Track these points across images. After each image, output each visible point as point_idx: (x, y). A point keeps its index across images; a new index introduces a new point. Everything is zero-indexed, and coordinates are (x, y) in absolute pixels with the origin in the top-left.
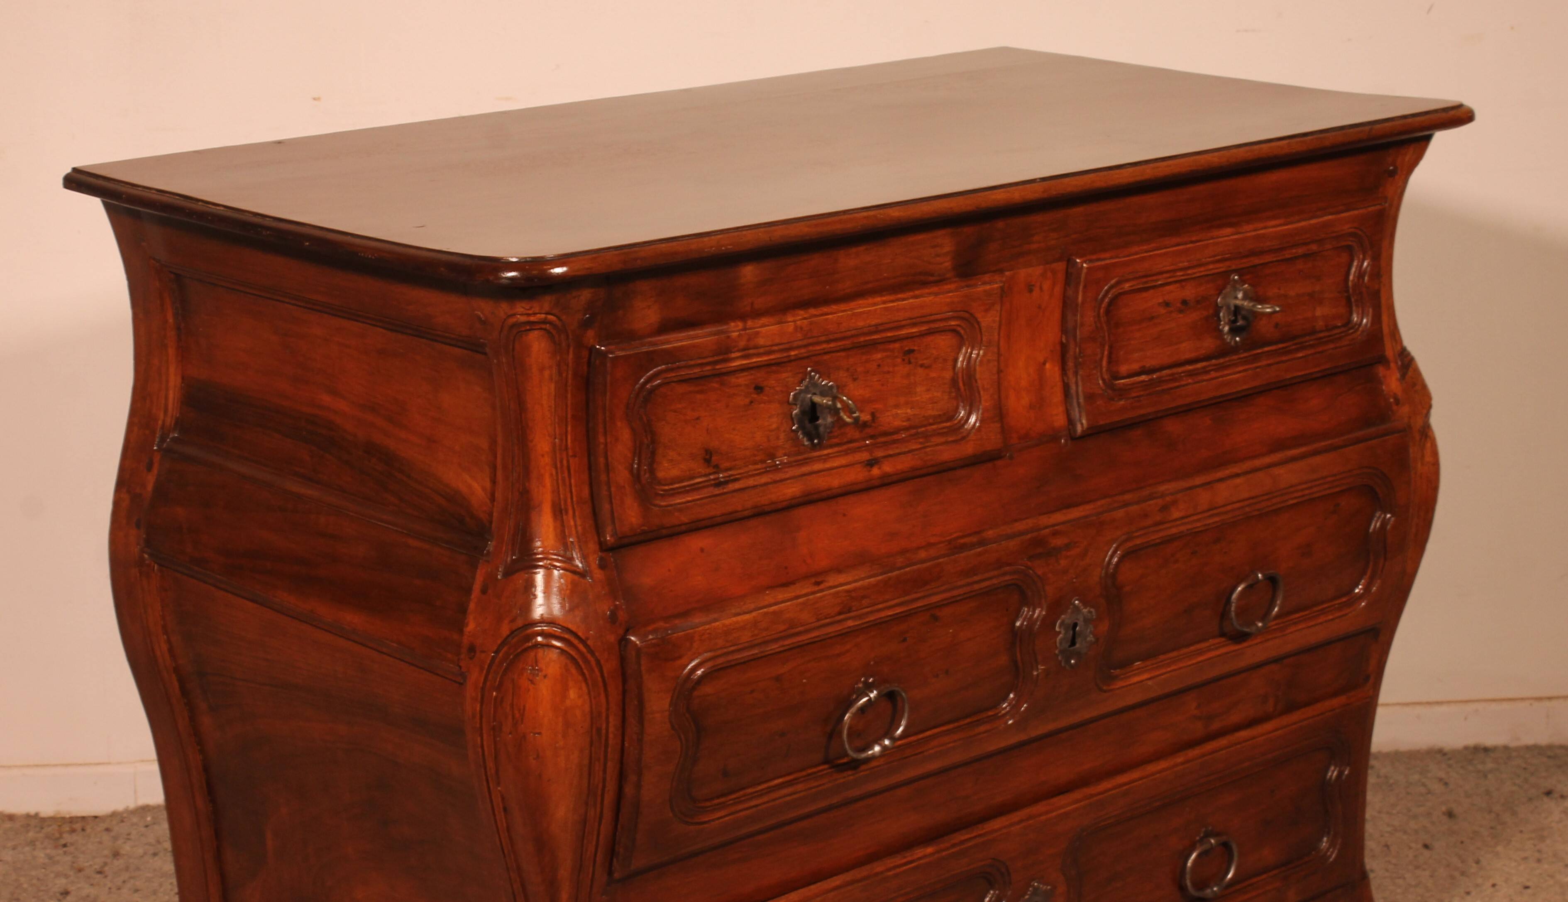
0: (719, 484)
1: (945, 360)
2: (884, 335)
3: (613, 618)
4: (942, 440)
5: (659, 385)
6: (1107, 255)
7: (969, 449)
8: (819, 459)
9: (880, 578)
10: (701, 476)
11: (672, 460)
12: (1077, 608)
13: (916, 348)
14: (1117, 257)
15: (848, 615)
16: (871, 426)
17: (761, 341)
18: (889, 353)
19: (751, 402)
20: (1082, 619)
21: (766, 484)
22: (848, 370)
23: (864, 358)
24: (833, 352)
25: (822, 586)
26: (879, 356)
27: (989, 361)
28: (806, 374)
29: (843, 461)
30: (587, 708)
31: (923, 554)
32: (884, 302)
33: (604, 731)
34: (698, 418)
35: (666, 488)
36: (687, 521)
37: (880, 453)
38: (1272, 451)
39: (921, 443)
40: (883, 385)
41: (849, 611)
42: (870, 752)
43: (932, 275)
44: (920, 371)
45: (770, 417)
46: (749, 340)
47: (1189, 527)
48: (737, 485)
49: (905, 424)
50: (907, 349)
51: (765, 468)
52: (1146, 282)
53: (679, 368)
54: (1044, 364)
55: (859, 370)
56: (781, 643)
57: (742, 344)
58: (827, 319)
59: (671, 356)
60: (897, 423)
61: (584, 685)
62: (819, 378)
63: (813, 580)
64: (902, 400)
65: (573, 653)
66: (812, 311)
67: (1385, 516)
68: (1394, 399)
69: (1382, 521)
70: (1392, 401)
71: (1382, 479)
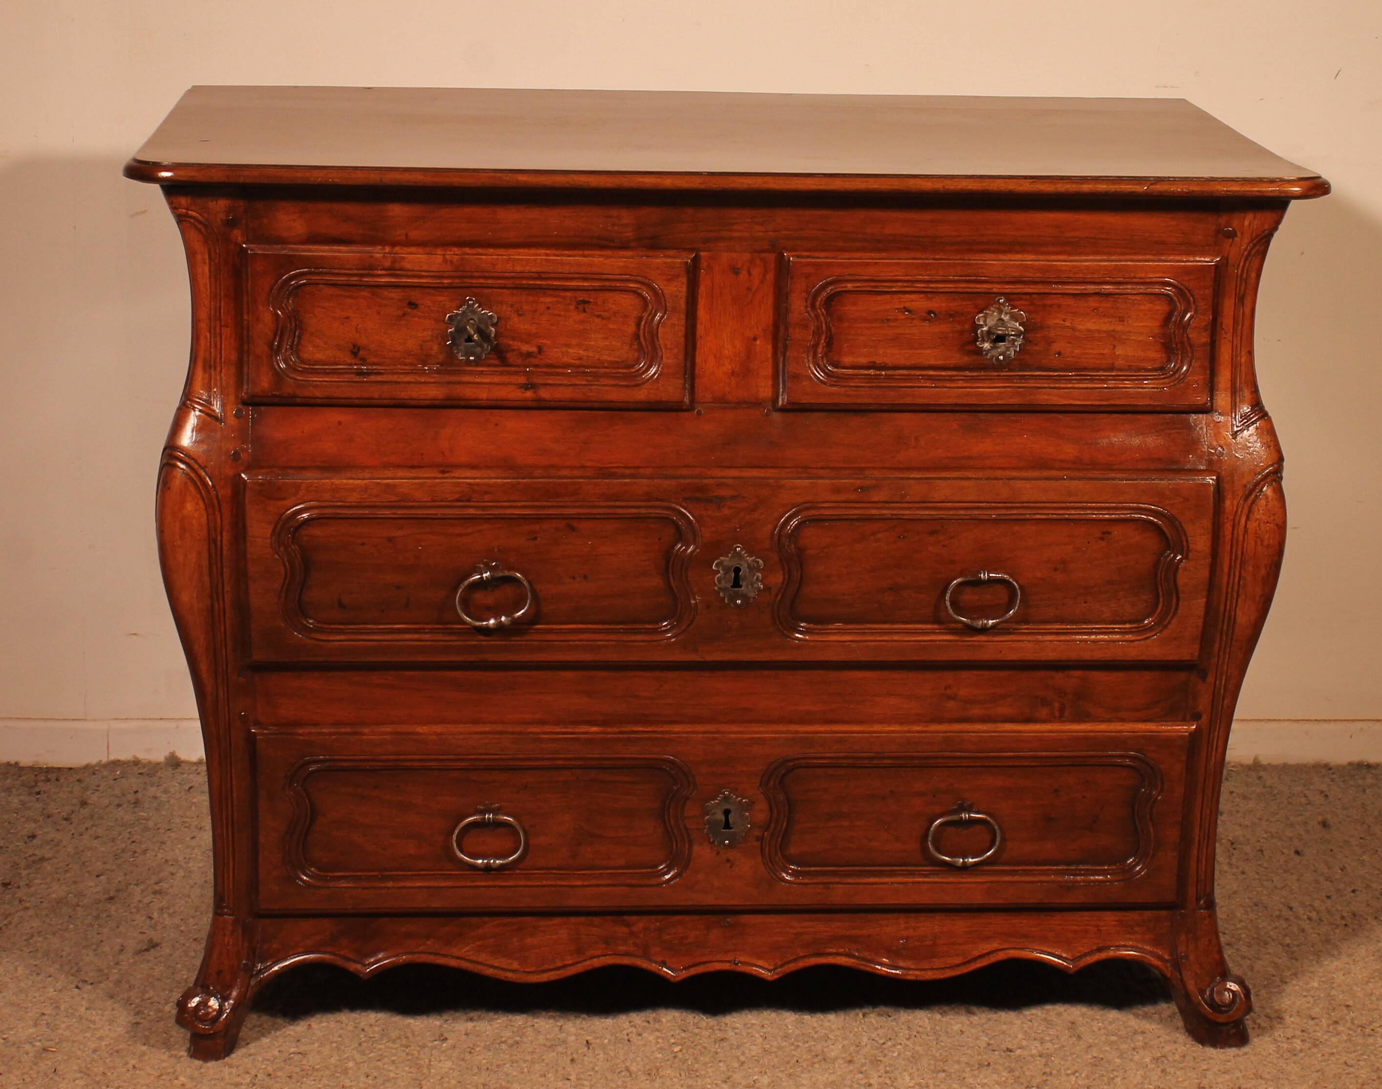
0: (360, 373)
1: (626, 316)
2: (550, 282)
3: (236, 457)
4: (613, 382)
5: (304, 284)
6: (823, 254)
7: (641, 395)
8: (471, 373)
9: (509, 481)
10: (346, 365)
11: (318, 346)
12: (739, 555)
13: (591, 300)
14: (836, 258)
15: (467, 504)
16: (536, 357)
17: (408, 266)
18: (560, 300)
19: (404, 315)
20: (746, 565)
21: (409, 383)
22: (512, 306)
23: (531, 298)
24: (496, 288)
25: (447, 475)
26: (548, 300)
27: (673, 325)
28: (465, 302)
29: (496, 379)
30: (204, 520)
31: (565, 472)
32: (547, 255)
33: (219, 543)
34: (347, 318)
35: (307, 366)
36: (320, 396)
37: (538, 380)
38: (1033, 468)
39: (587, 381)
40: (552, 325)
41: (469, 500)
42: (484, 623)
43: (613, 241)
44: (597, 321)
45: (424, 330)
46: (394, 262)
47: (895, 512)
48: (379, 378)
49: (574, 362)
50: (581, 299)
51: (413, 370)
52: (876, 287)
53: (321, 273)
54: (755, 339)
55: (525, 307)
56: (394, 511)
57: (387, 264)
58: (480, 259)
59: (314, 263)
60: (566, 359)
61: (201, 503)
62: (479, 307)
63: (441, 469)
64: (574, 342)
65: (193, 475)
66: (467, 250)
67: (1175, 557)
68: (1216, 450)
69: (1170, 560)
70: (1213, 451)
71: (1171, 520)
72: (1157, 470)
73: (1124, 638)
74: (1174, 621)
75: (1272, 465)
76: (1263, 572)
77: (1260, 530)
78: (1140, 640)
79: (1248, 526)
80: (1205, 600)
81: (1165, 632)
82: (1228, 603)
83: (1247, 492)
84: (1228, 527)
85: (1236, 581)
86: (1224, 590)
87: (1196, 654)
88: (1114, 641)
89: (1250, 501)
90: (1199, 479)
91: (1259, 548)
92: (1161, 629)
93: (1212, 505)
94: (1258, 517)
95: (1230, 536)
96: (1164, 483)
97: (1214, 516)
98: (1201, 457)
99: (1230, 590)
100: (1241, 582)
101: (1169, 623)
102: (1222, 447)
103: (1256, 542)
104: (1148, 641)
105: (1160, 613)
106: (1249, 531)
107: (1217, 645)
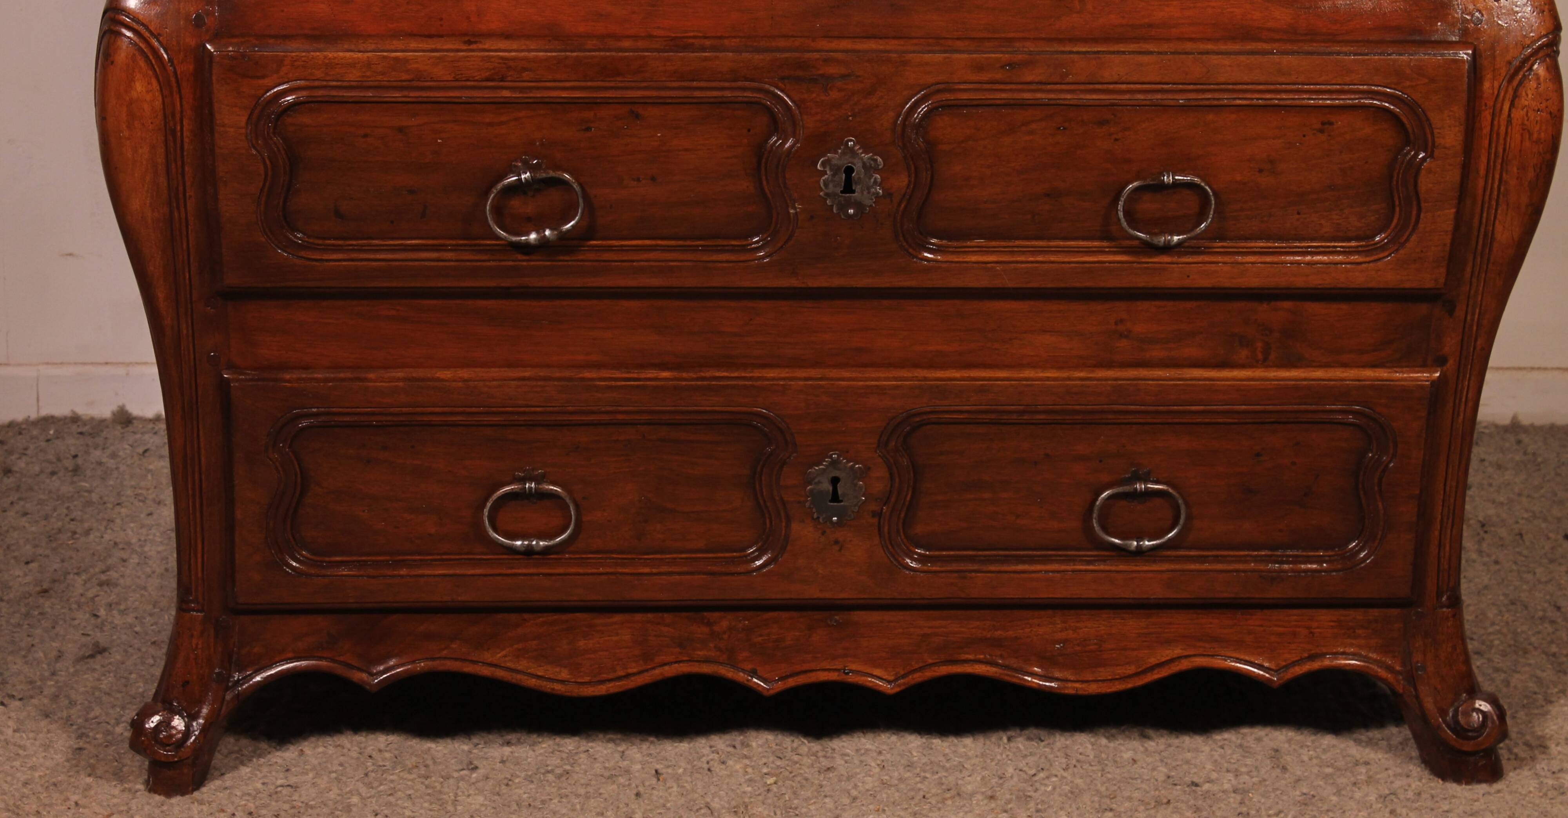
3: (199, 22)
9: (554, 54)
12: (852, 150)
15: (501, 84)
20: (860, 165)
25: (474, 46)
30: (158, 104)
31: (627, 44)
33: (179, 134)
38: (1233, 39)
41: (502, 79)
42: (523, 238)
47: (1052, 96)
56: (406, 93)
61: (154, 82)
63: (466, 38)
65: (143, 46)
67: (1417, 154)
68: (1472, 15)
69: (1410, 159)
70: (1468, 17)
71: (1411, 106)
72: (1394, 42)
73: (1348, 260)
74: (1414, 237)
75: (1545, 36)
76: (1531, 174)
77: (1528, 120)
78: (1369, 262)
79: (1512, 115)
80: (1453, 210)
81: (1402, 252)
82: (1485, 215)
83: (1512, 71)
84: (1487, 115)
85: (1496, 186)
86: (1479, 198)
87: (1442, 280)
88: (1336, 264)
89: (1515, 83)
90: (1449, 54)
91: (1527, 143)
92: (1396, 248)
93: (1465, 87)
94: (1526, 103)
95: (1489, 128)
96: (1403, 58)
97: (1469, 101)
98: (1453, 25)
99: (1487, 198)
100: (1502, 189)
101: (1407, 240)
102: (1480, 12)
103: (1522, 135)
104: (1379, 263)
105: (1396, 227)
106: (1514, 122)
107: (1469, 270)
